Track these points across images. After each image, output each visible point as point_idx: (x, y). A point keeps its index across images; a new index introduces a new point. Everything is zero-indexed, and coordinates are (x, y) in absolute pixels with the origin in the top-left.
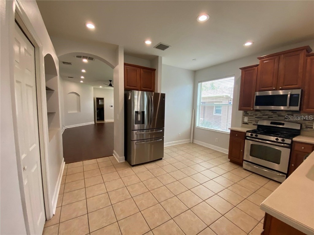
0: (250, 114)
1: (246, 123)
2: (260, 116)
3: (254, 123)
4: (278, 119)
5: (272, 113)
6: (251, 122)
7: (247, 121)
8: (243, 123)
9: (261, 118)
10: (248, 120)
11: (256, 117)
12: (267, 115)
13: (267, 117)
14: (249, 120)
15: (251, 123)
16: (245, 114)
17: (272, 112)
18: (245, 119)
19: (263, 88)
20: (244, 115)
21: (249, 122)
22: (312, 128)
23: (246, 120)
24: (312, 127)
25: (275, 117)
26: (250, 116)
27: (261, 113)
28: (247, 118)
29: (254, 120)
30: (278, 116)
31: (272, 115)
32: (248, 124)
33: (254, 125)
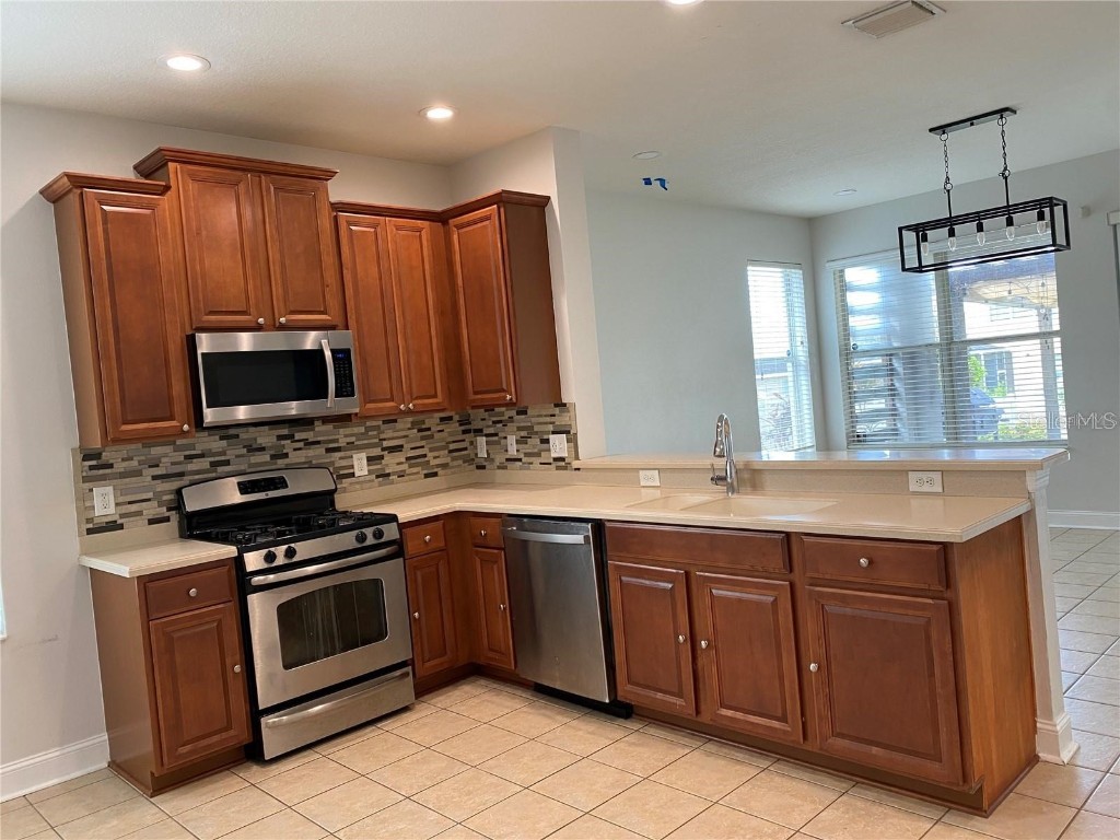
0: (120, 467)
1: (113, 526)
2: (172, 464)
3: (153, 509)
4: (250, 466)
5: (224, 443)
6: (134, 508)
7: (112, 510)
8: (90, 532)
9: (181, 474)
10: (117, 504)
11: (155, 478)
12: (202, 456)
13: (204, 463)
14: (121, 499)
15: (139, 513)
16: (91, 468)
17: (222, 438)
18: (97, 502)
19: (212, 313)
20: (86, 479)
21: (122, 516)
22: (353, 475)
23: (105, 502)
24: (351, 471)
25: (237, 456)
26: (123, 475)
27: (177, 449)
28: (110, 489)
29: (150, 495)
30: (249, 451)
31: (224, 453)
32: (121, 527)
33: (151, 522)
